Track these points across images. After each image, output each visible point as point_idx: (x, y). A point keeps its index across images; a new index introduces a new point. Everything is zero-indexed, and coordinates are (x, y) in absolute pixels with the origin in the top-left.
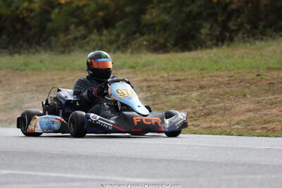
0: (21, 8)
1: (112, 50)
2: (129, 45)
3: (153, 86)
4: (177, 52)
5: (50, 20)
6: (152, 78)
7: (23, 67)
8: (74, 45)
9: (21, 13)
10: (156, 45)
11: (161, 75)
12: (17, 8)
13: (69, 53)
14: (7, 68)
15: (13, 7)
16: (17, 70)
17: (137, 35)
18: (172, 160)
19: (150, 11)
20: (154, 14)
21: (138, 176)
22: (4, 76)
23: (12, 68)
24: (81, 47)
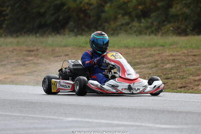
0: (83, 3)
1: (148, 33)
2: (160, 30)
3: (177, 59)
4: (194, 35)
5: (104, 12)
6: (176, 53)
7: (84, 45)
8: (121, 29)
9: (84, 6)
10: (180, 30)
11: (183, 52)
12: (81, 3)
13: (117, 35)
14: (73, 45)
15: (78, 2)
16: (80, 46)
17: (166, 23)
18: (189, 112)
19: (175, 6)
20: (178, 8)
21: (165, 124)
22: (71, 51)
23: (76, 45)
24: (126, 31)
